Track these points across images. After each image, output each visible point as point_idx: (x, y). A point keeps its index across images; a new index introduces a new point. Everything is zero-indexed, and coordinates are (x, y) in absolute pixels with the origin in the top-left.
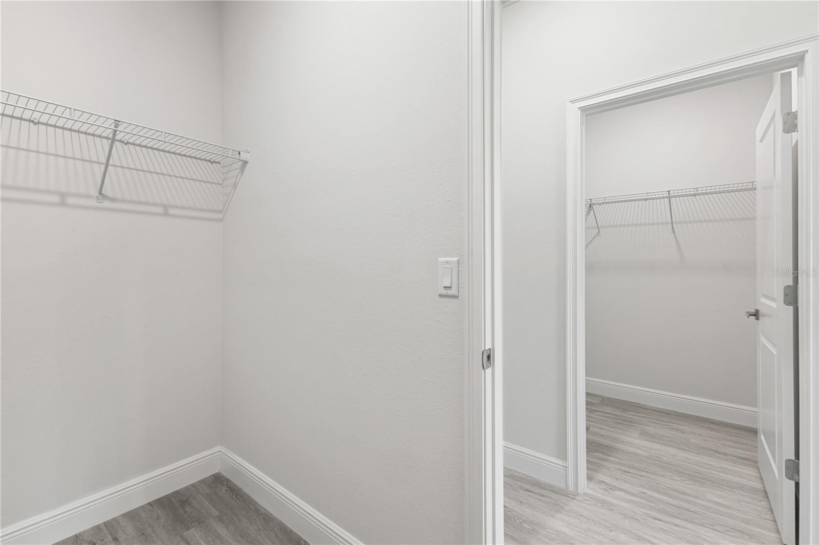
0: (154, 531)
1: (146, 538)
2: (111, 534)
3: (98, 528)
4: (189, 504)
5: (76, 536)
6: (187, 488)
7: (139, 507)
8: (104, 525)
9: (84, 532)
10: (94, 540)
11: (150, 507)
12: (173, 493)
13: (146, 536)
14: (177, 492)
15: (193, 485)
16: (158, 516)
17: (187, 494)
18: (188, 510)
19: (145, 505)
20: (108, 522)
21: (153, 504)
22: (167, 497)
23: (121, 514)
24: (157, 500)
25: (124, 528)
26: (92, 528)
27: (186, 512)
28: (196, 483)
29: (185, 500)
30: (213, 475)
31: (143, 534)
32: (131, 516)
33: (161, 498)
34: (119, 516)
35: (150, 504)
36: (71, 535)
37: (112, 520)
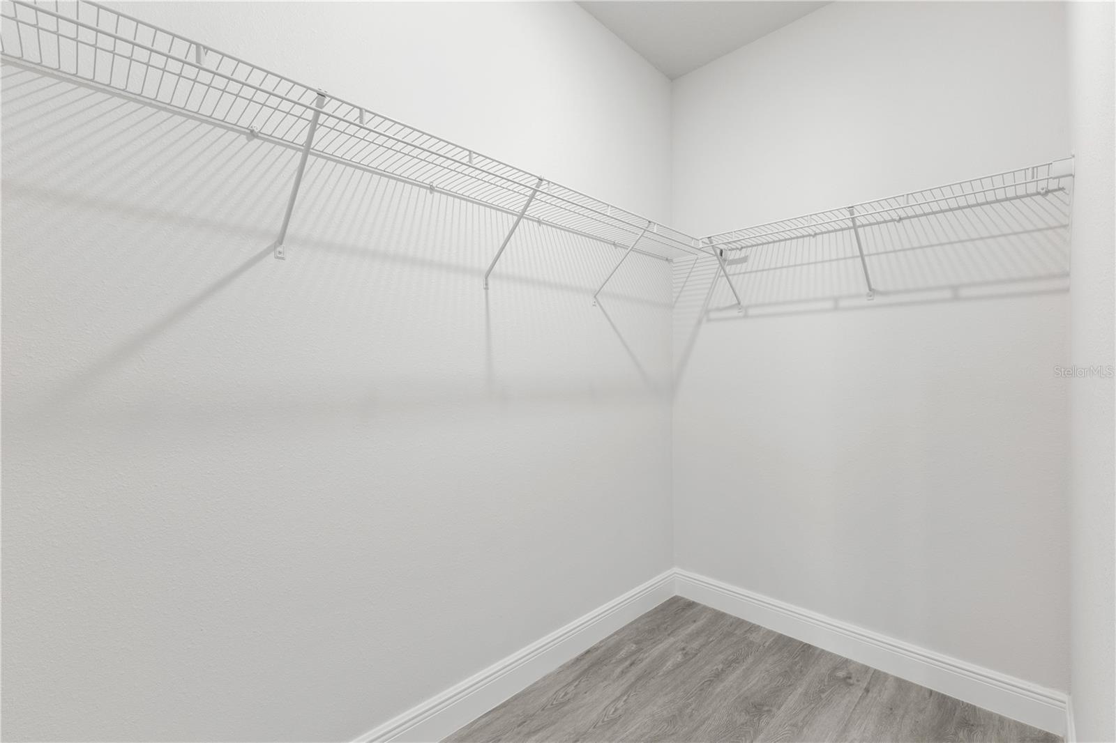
0: (903, 717)
1: (889, 716)
2: (869, 683)
3: (867, 669)
4: (971, 731)
5: (847, 660)
6: (990, 715)
7: (917, 685)
8: (872, 672)
9: (854, 663)
10: (853, 675)
11: (927, 695)
12: (968, 704)
13: (892, 713)
14: (974, 708)
15: (1002, 720)
16: (924, 709)
17: (982, 720)
18: (961, 735)
19: (925, 688)
20: (879, 671)
21: (933, 694)
22: (956, 703)
23: (895, 675)
24: (943, 695)
25: (884, 689)
26: (863, 665)
27: (956, 734)
28: (1010, 721)
29: (972, 723)
30: (1047, 734)
31: (891, 709)
32: (903, 686)
33: (949, 697)
34: (892, 676)
35: (931, 692)
36: (844, 656)
37: (885, 673)
